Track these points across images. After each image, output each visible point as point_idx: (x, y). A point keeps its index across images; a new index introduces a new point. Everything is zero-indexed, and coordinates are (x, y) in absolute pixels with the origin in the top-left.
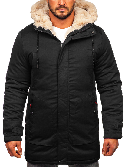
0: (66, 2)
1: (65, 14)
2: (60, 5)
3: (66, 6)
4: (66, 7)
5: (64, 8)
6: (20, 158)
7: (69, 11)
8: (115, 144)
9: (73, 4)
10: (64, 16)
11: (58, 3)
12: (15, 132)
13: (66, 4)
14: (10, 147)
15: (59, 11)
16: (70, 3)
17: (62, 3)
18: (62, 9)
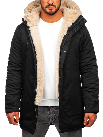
0: (54, 2)
1: (54, 11)
2: (49, 4)
3: (54, 4)
4: (54, 6)
5: (53, 6)
6: (17, 125)
7: (56, 8)
8: (94, 117)
9: (59, 3)
10: (52, 12)
11: (47, 3)
12: (15, 105)
13: (54, 3)
14: (10, 116)
15: (48, 8)
16: (57, 2)
17: (51, 3)
18: (50, 7)
